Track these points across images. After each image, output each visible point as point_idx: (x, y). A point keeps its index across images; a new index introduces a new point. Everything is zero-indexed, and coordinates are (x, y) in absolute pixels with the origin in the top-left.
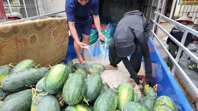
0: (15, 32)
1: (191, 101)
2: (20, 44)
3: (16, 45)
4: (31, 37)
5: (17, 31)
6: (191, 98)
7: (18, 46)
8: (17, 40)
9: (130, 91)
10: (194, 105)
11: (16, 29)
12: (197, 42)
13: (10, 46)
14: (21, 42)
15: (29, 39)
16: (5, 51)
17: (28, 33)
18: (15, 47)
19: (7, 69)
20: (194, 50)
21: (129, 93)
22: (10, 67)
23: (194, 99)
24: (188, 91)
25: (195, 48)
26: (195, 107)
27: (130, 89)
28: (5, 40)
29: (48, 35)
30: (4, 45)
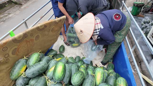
0: (26, 37)
1: (138, 60)
2: (29, 43)
3: (26, 44)
4: (36, 37)
5: (27, 36)
6: (139, 59)
7: (28, 44)
8: (27, 42)
9: (102, 74)
10: (140, 64)
11: (26, 35)
12: (151, 12)
13: (23, 47)
14: (30, 42)
15: (34, 38)
16: (21, 50)
17: (34, 35)
18: (26, 46)
19: (25, 62)
20: (148, 22)
21: (102, 76)
22: (26, 59)
23: (141, 60)
24: (138, 54)
25: (148, 20)
26: (141, 65)
27: (102, 73)
28: (20, 44)
29: (48, 32)
30: (20, 47)
